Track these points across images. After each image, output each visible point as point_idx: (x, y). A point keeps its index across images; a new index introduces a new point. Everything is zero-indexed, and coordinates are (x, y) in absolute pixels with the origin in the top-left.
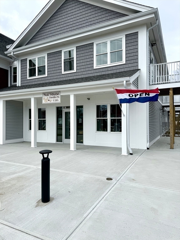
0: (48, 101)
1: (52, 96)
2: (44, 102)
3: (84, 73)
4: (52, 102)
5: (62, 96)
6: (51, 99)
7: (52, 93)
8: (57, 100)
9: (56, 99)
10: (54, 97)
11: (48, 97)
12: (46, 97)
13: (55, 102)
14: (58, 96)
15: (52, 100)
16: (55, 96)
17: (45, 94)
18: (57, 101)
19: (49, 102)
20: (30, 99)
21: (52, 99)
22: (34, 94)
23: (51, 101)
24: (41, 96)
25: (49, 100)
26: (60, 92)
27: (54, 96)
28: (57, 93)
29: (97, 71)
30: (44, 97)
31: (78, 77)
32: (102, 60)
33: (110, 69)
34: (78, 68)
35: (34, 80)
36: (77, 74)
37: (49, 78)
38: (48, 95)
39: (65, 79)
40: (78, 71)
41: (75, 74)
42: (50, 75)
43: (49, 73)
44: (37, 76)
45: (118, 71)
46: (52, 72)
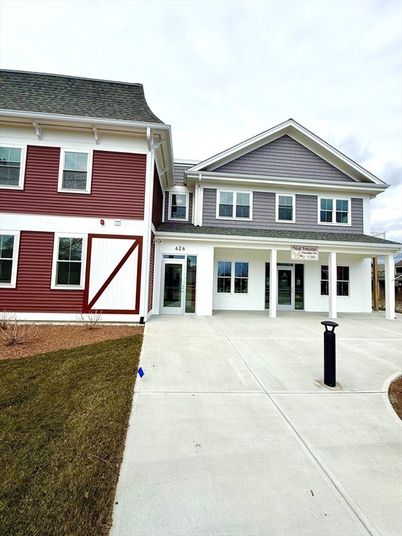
1: (304, 251)
2: (293, 257)
3: (305, 226)
4: (306, 258)
5: (320, 253)
6: (304, 255)
7: (306, 248)
8: (313, 257)
9: (312, 255)
10: (309, 253)
11: (301, 252)
12: (297, 252)
14: (315, 252)
16: (311, 252)
17: (294, 247)
18: (314, 259)
19: (301, 258)
20: (270, 251)
21: (306, 255)
22: (276, 245)
23: (304, 257)
24: (289, 249)
25: (301, 256)
26: (317, 247)
27: (308, 251)
28: (314, 249)
29: (322, 227)
30: (293, 251)
31: (298, 230)
32: (327, 217)
33: (335, 228)
34: (298, 219)
35: (228, 222)
36: (297, 226)
37: (255, 224)
38: (300, 249)
39: (279, 229)
40: (297, 223)
41: (294, 226)
42: (257, 220)
43: (255, 217)
44: (234, 217)
45: (344, 232)
46: (260, 217)
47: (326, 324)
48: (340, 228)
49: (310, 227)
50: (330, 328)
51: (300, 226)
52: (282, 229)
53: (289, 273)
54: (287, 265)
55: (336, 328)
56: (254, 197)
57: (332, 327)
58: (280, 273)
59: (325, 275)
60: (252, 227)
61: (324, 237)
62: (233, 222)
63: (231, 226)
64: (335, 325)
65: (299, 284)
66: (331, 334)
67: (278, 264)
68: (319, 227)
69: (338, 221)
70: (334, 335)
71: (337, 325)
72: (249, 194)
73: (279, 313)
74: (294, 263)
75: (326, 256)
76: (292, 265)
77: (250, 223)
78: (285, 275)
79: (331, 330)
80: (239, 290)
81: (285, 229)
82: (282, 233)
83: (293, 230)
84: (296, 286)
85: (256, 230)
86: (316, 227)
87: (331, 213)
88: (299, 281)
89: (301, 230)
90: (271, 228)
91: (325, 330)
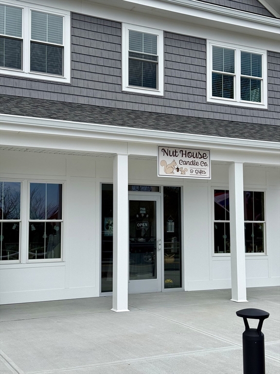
0: (175, 171)
1: (186, 159)
2: (162, 172)
4: (188, 174)
6: (184, 167)
7: (187, 152)
8: (201, 172)
9: (199, 167)
10: (193, 163)
11: (177, 159)
12: (169, 160)
13: (195, 176)
14: (205, 161)
15: (186, 170)
16: (197, 160)
17: (166, 150)
18: (203, 175)
19: (179, 174)
20: (114, 156)
21: (188, 167)
22: (127, 145)
23: (183, 172)
24: (153, 153)
25: (178, 169)
26: (209, 151)
27: (192, 159)
28: (202, 154)
29: (215, 108)
30: (163, 158)
31: (168, 111)
32: (223, 86)
33: (239, 112)
34: (170, 88)
35: (12, 82)
36: (167, 103)
37: (77, 91)
38: (174, 154)
39: (130, 107)
40: (169, 95)
41: (161, 102)
42: (81, 83)
43: (78, 74)
44: (26, 71)
45: (255, 121)
46: (88, 76)
47: (245, 314)
48: (248, 112)
49: (192, 106)
50: (253, 324)
51: (174, 104)
52: (136, 107)
53: (151, 205)
54: (149, 189)
55: (265, 321)
56: (72, 27)
57: (258, 321)
58: (134, 206)
59: (222, 210)
60: (69, 99)
61: (222, 130)
62: (24, 84)
63: (18, 93)
64: (262, 317)
65: (171, 230)
66: (256, 335)
67: (131, 188)
68: (209, 108)
69: (245, 96)
70: (261, 338)
71: (267, 316)
72: (61, 17)
73: (134, 300)
74: (162, 184)
75: (223, 170)
76: (157, 189)
77: (66, 90)
78: (143, 211)
79: (256, 327)
80: (41, 251)
81: (142, 108)
82: (137, 117)
83: (159, 110)
84: (167, 237)
85: (81, 107)
86: (204, 107)
87: (232, 78)
88: (171, 224)
89: (174, 112)
90: (112, 105)
91: (244, 329)
